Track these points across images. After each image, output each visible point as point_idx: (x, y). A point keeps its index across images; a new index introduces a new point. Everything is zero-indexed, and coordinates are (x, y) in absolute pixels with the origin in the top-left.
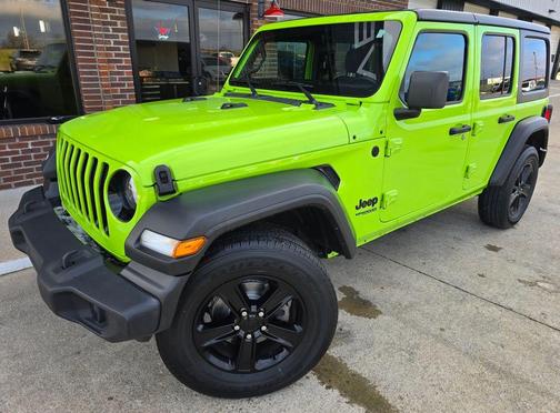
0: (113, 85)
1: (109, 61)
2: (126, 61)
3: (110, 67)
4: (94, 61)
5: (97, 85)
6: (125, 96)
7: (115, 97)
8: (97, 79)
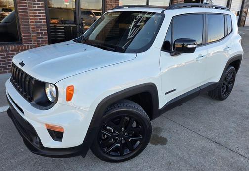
0: (37, 27)
1: (35, 16)
2: (43, 16)
3: (35, 19)
4: (27, 16)
5: (29, 27)
6: (42, 33)
7: (37, 33)
8: (29, 25)
